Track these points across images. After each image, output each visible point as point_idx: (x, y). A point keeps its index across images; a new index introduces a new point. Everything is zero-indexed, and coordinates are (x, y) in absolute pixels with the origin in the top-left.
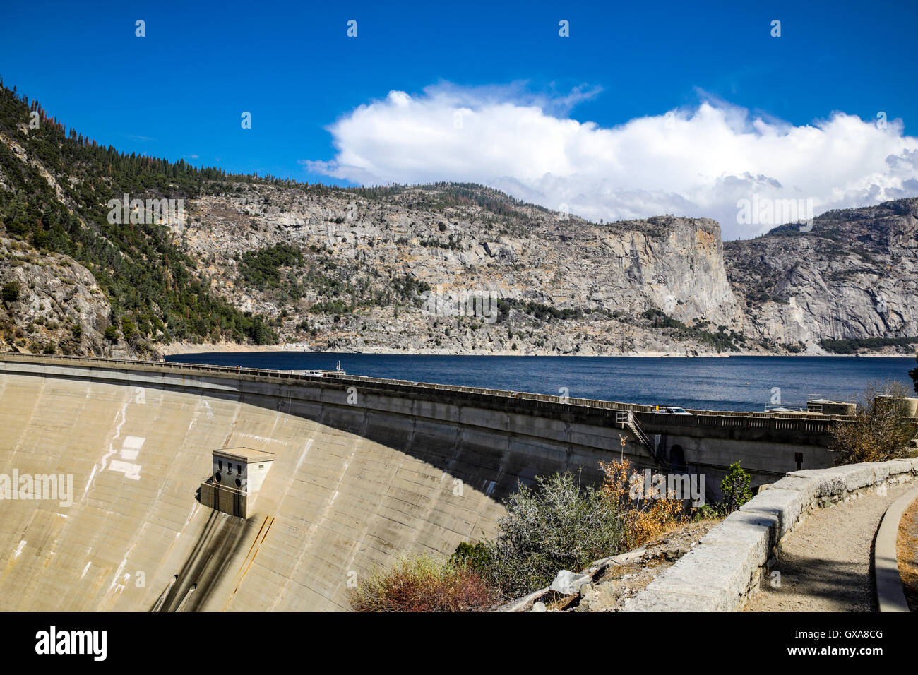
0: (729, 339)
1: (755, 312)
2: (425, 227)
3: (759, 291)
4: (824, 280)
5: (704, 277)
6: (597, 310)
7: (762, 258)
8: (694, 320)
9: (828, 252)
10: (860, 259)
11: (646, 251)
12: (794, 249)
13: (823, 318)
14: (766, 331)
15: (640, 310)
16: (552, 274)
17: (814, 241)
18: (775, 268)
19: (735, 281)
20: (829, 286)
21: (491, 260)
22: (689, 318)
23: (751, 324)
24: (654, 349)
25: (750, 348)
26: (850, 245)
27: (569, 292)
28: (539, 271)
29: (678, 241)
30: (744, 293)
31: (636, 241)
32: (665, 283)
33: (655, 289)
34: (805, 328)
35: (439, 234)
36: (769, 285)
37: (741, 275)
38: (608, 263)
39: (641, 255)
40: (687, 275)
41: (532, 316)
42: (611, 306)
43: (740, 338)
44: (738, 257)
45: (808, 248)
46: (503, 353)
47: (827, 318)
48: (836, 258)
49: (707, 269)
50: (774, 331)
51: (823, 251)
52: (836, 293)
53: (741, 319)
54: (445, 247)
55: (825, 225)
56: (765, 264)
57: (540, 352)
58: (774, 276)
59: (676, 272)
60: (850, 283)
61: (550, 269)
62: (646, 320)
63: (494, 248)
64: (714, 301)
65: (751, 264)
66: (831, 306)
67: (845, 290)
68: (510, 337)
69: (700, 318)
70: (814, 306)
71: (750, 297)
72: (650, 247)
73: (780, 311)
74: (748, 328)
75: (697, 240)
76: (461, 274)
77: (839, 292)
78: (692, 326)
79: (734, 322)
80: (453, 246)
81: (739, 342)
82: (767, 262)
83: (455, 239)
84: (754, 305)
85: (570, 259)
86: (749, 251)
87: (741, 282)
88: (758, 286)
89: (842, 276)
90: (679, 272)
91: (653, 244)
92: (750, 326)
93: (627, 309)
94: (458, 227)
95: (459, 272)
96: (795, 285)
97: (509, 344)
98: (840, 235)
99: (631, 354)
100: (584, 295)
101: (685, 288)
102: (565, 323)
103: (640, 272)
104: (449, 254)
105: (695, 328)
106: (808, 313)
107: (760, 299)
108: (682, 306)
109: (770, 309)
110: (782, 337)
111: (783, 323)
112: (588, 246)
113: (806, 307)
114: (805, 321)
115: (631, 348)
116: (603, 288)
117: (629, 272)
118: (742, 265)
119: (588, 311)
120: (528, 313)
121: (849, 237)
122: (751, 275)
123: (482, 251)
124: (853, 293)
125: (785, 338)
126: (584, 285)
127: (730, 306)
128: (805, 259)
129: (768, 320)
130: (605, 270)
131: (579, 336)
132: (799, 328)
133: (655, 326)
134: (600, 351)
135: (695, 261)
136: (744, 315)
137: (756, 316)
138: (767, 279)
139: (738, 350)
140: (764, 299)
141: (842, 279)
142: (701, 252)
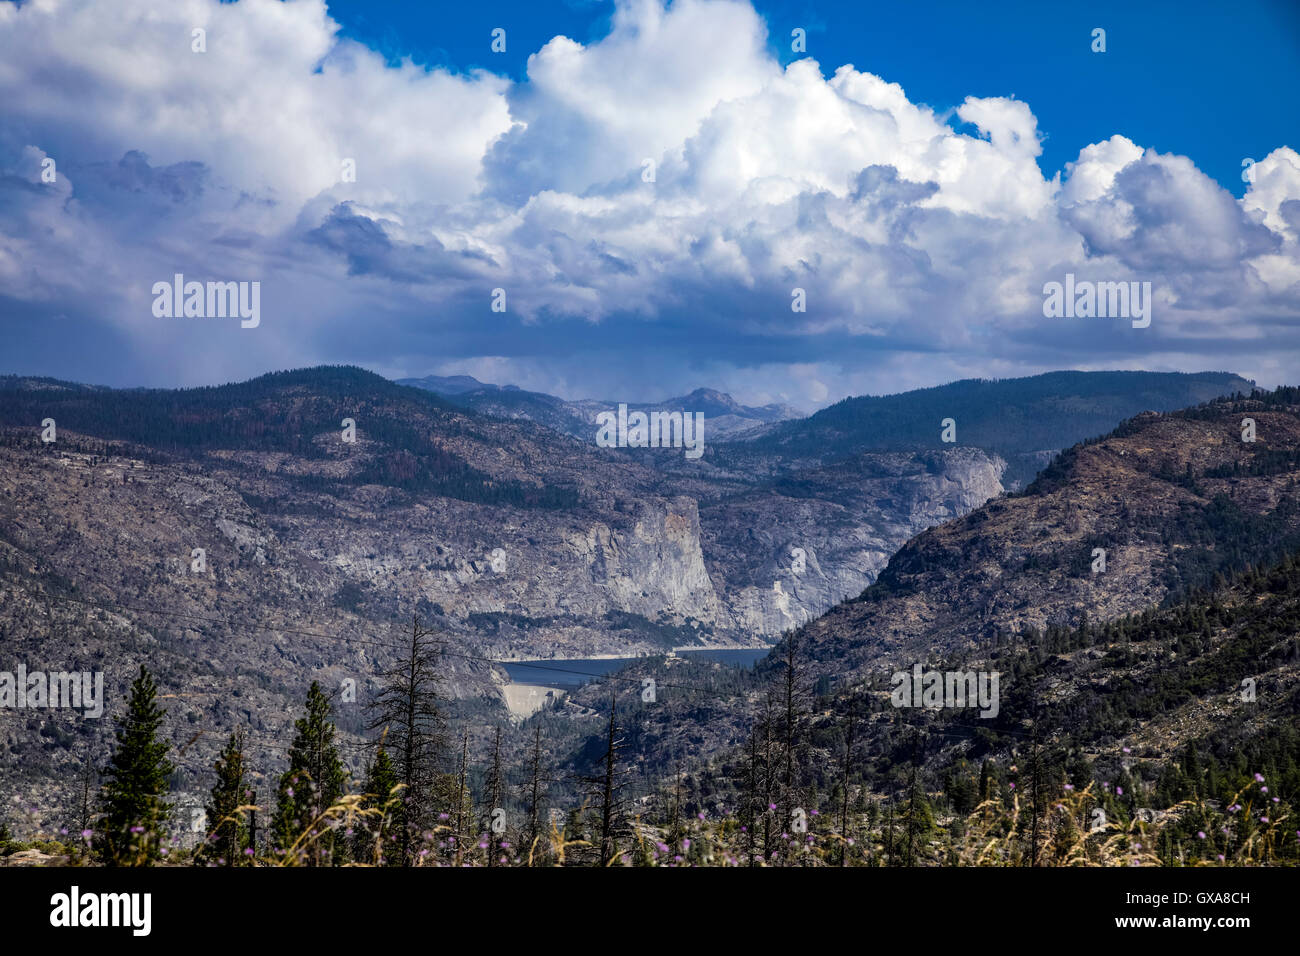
0: (696, 631)
1: (733, 599)
2: (428, 553)
3: (741, 573)
4: (818, 560)
5: (675, 564)
6: (564, 615)
7: (750, 531)
8: (659, 613)
9: (832, 523)
10: (870, 533)
11: (610, 545)
12: (790, 520)
13: (812, 605)
14: (743, 620)
15: (601, 612)
16: (526, 585)
17: (818, 509)
18: (765, 545)
19: (716, 559)
20: (823, 568)
21: (478, 576)
22: (653, 611)
23: (726, 612)
24: (609, 653)
25: (716, 641)
26: (865, 512)
27: (541, 602)
28: (516, 583)
29: (645, 530)
30: (724, 574)
31: (601, 534)
32: (630, 576)
33: (620, 583)
34: (790, 616)
35: (438, 558)
36: (753, 565)
37: (723, 552)
38: (574, 567)
39: (605, 549)
40: (654, 564)
41: (515, 627)
42: (576, 611)
43: (707, 630)
44: (723, 529)
45: (807, 518)
46: (508, 660)
47: (817, 605)
48: (839, 533)
49: (678, 554)
50: (751, 620)
51: (826, 522)
52: (830, 576)
53: (715, 606)
54: (443, 569)
55: (840, 483)
56: (753, 539)
57: (529, 659)
58: (761, 555)
59: (641, 564)
60: (848, 565)
61: (524, 579)
62: (607, 621)
63: (480, 566)
64: (684, 588)
65: (737, 539)
66: (822, 591)
67: (842, 573)
68: (511, 649)
69: (665, 609)
70: (803, 592)
71: (730, 580)
72: (615, 540)
73: (761, 597)
74: (723, 617)
75: (667, 525)
76: (459, 593)
77: (835, 574)
78: (655, 619)
79: (707, 611)
80: (451, 568)
81: (706, 635)
82: (756, 537)
83: (450, 561)
84: (733, 590)
85: (541, 567)
86: (736, 523)
87: (723, 560)
88: (741, 567)
89: (841, 555)
90: (645, 563)
91: (617, 537)
92: (724, 614)
93: (590, 613)
94: (451, 549)
95: (457, 591)
96: (782, 567)
97: (510, 654)
98: (855, 498)
99: (592, 657)
100: (553, 602)
101: (651, 578)
102: (541, 631)
103: (604, 566)
104: (448, 575)
105: (658, 622)
106: (795, 600)
107: (740, 583)
108: (647, 599)
109: (750, 595)
110: (761, 626)
111: (763, 611)
112: (555, 550)
113: (792, 593)
114: (790, 608)
115: (592, 652)
116: (569, 595)
117: (593, 567)
118: (725, 539)
119: (556, 618)
120: (513, 624)
121: (866, 502)
122: (735, 553)
123: (470, 569)
124: (849, 577)
125: (765, 628)
126: (553, 593)
127: (702, 593)
128: (800, 534)
129: (746, 608)
130: (571, 575)
131: (554, 645)
132: (782, 616)
133: (613, 628)
134: (569, 656)
135: (663, 548)
136: (720, 602)
137: (733, 603)
138: (754, 558)
139: (702, 644)
140: (744, 584)
141: (840, 559)
142: (671, 537)
